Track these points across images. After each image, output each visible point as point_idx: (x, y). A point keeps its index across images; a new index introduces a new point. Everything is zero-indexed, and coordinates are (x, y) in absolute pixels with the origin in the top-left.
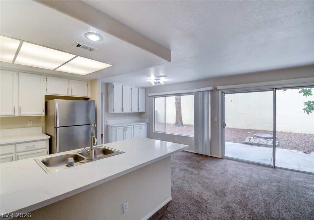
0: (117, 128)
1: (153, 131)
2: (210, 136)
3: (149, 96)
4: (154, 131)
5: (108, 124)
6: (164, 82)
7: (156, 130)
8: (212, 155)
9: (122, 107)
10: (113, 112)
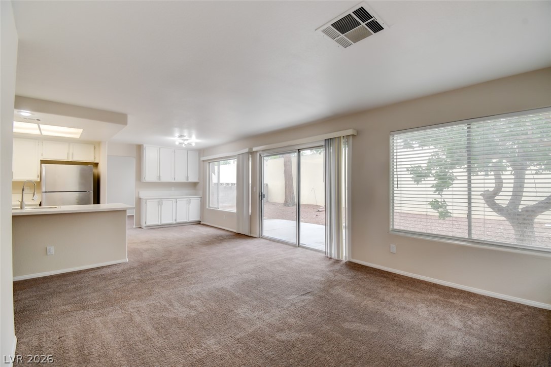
0: (148, 201)
1: (207, 207)
2: (250, 212)
3: (203, 161)
4: (209, 207)
5: (141, 196)
6: (196, 143)
7: (210, 206)
8: (252, 235)
9: (158, 175)
10: (144, 181)
